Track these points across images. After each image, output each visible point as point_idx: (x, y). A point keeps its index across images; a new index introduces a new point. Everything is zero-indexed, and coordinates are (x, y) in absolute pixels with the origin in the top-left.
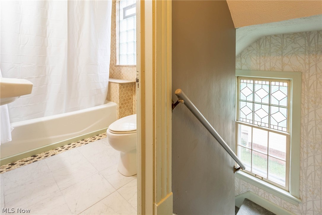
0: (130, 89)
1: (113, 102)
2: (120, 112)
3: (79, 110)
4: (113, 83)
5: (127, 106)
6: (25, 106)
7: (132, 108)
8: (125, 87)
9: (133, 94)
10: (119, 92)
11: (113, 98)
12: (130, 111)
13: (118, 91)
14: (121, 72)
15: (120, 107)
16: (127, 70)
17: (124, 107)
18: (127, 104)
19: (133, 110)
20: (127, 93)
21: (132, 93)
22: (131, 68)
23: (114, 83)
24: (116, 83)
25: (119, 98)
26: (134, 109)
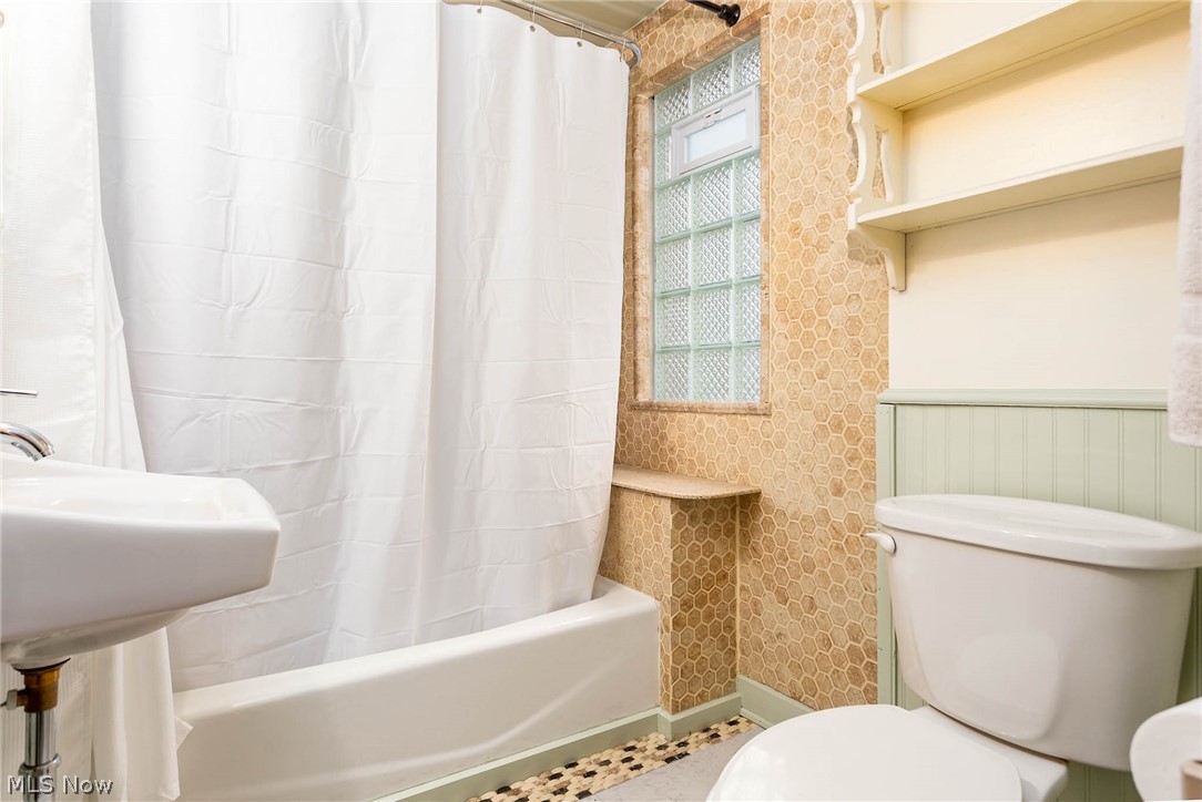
0: (722, 525)
1: (638, 588)
2: (674, 644)
3: (482, 630)
4: (635, 494)
5: (709, 616)
6: (242, 608)
7: (730, 627)
8: (701, 515)
9: (738, 555)
10: (674, 542)
11: (638, 568)
12: (723, 639)
13: (666, 537)
14: (663, 437)
15: (677, 623)
16: (700, 430)
17: (694, 621)
18: (709, 604)
19: (734, 635)
20: (709, 549)
21: (733, 546)
22: (724, 418)
23: (640, 492)
24: (655, 495)
25: (674, 576)
26: (744, 630)
